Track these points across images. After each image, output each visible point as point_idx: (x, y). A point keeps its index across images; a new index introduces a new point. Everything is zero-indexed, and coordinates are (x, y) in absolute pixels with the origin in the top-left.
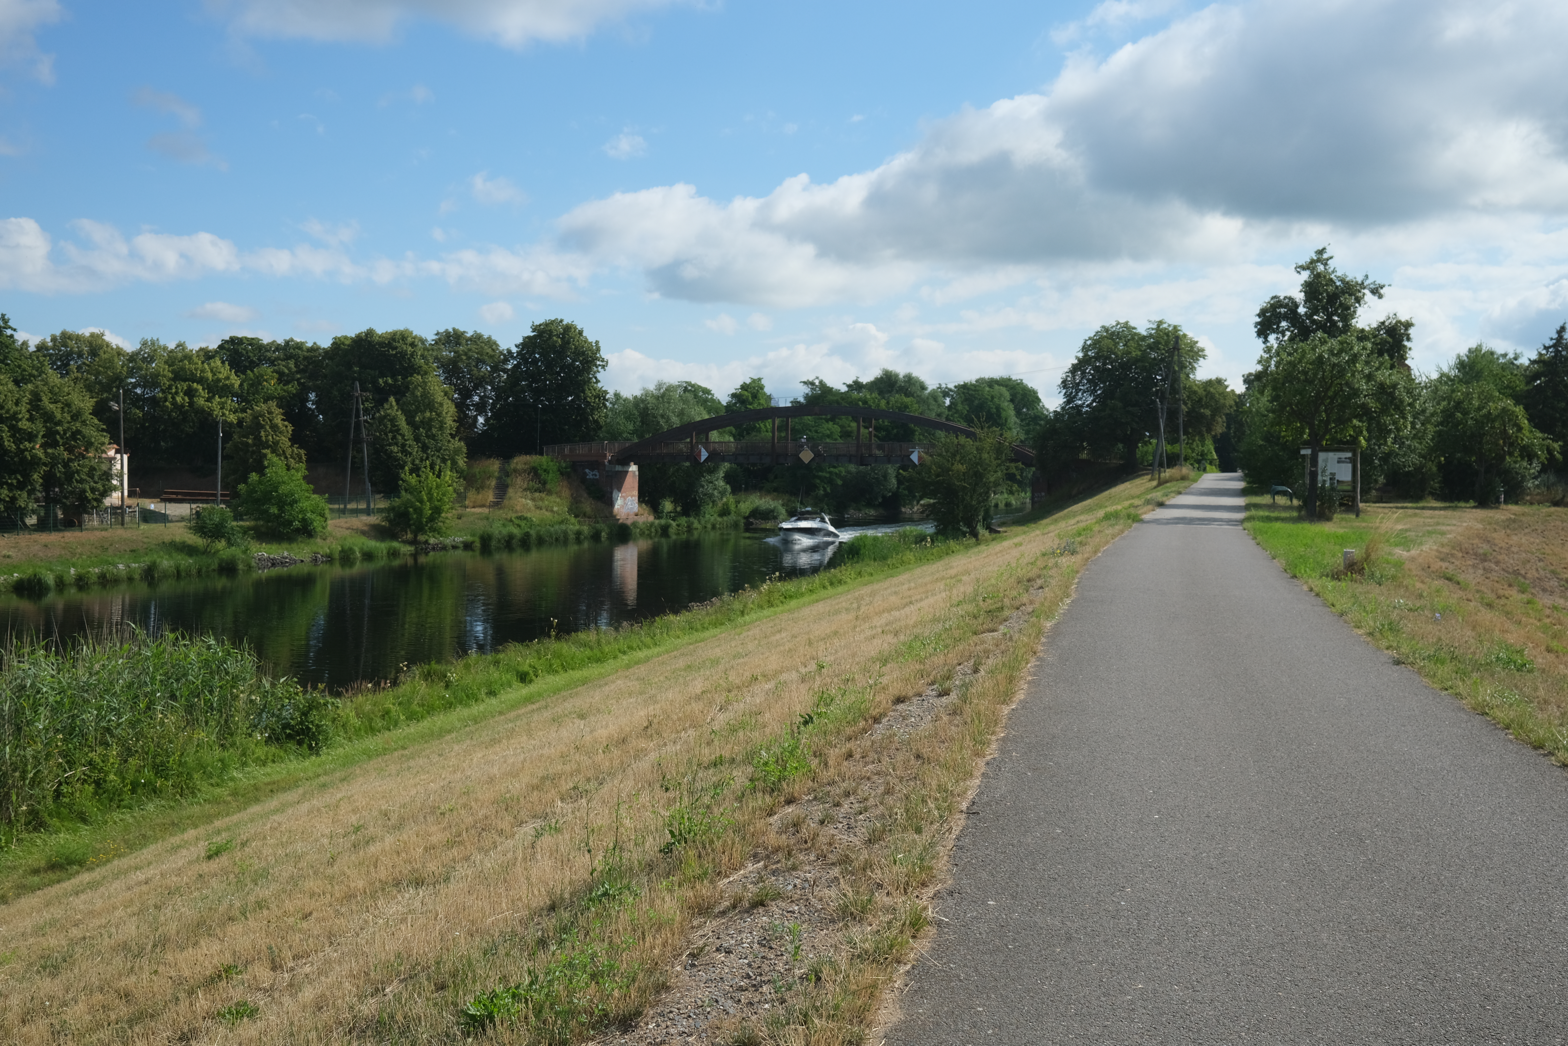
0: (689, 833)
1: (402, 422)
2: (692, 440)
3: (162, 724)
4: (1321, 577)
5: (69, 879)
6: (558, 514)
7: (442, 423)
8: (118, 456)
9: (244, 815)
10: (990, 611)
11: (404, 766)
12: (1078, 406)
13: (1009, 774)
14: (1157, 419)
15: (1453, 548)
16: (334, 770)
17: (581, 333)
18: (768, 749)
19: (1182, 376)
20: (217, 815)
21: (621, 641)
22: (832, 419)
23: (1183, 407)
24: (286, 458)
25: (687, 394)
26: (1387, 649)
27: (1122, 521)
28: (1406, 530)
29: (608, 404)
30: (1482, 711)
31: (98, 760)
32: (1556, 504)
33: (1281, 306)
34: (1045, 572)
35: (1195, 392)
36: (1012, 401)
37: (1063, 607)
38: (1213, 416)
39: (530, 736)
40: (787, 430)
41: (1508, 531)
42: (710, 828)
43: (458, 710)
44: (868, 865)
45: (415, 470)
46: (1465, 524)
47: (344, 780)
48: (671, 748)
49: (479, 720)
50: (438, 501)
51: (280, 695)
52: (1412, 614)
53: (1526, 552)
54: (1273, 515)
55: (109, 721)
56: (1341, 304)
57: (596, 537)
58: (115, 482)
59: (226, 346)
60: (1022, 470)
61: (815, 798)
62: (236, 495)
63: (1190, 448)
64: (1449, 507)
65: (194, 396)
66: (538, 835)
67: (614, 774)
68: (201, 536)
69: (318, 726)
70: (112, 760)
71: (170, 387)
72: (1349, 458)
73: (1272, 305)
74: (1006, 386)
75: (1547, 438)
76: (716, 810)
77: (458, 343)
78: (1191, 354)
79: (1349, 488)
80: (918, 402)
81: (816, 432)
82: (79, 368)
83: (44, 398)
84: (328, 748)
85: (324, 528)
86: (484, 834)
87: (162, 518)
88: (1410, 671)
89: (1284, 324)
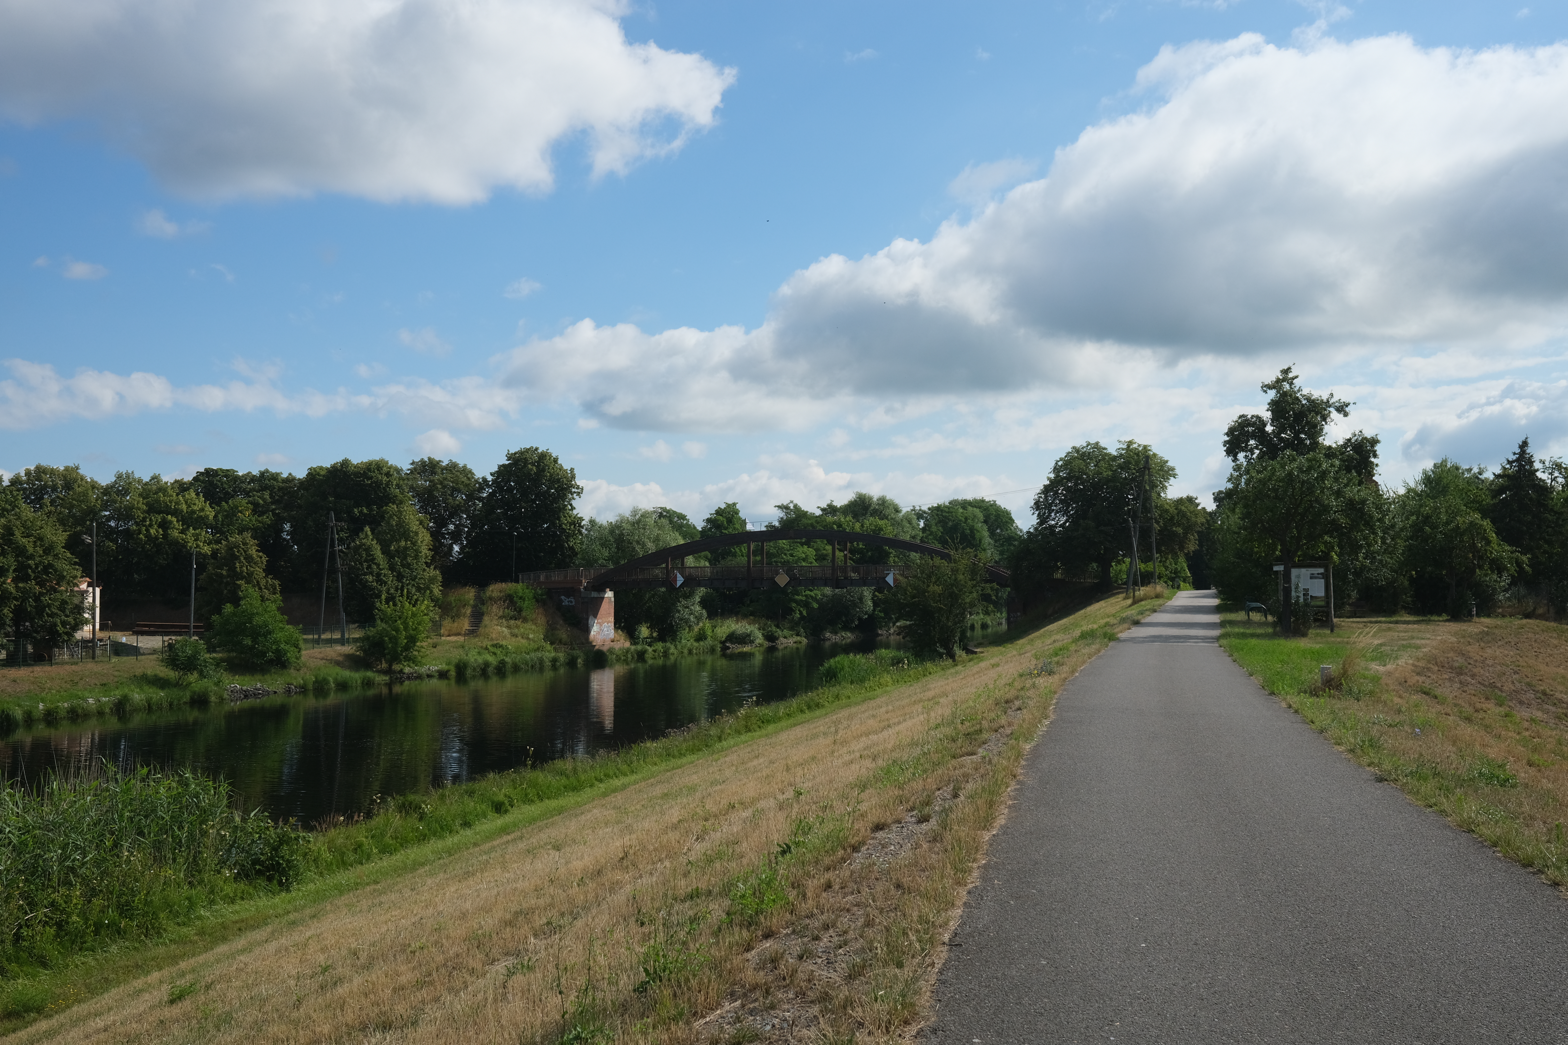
0: (664, 971)
1: (378, 552)
2: (667, 566)
3: (128, 861)
4: (1299, 694)
5: (26, 1027)
6: (534, 642)
7: (417, 552)
8: (91, 589)
9: (209, 956)
10: (968, 734)
11: (376, 901)
12: (1051, 526)
13: (992, 903)
14: (1130, 537)
15: (1429, 662)
16: (305, 906)
17: (556, 460)
18: (745, 882)
19: (1154, 495)
20: (183, 956)
21: (598, 770)
22: (807, 543)
23: (1155, 525)
24: (260, 588)
25: (663, 520)
26: (1369, 766)
27: (1098, 640)
28: (1381, 645)
29: (584, 531)
30: (1468, 828)
31: (61, 901)
32: (1527, 616)
33: (1249, 425)
34: (1022, 693)
35: (1167, 511)
36: (985, 522)
37: (1042, 729)
38: (1185, 534)
39: (504, 868)
40: (762, 554)
41: (1482, 644)
42: (685, 966)
43: (432, 842)
44: (848, 1003)
45: (391, 599)
46: (1439, 638)
47: (314, 916)
48: (646, 880)
49: (452, 852)
50: (414, 630)
51: (250, 830)
52: (1391, 729)
53: (1501, 664)
54: (1248, 631)
55: (74, 860)
56: (1308, 423)
57: (571, 663)
58: (86, 615)
59: (201, 478)
60: (997, 590)
61: (794, 932)
62: (209, 626)
63: (1164, 566)
64: (1423, 621)
65: (168, 528)
66: (510, 973)
67: (589, 909)
68: (173, 669)
69: (288, 861)
70: (75, 901)
71: (144, 520)
72: (1321, 574)
73: (1239, 424)
74: (980, 507)
75: (1516, 551)
76: (692, 946)
77: (433, 473)
78: (1161, 473)
79: (1323, 603)
80: (893, 525)
81: (792, 555)
82: (52, 502)
83: (16, 532)
84: (298, 884)
85: (297, 659)
86: (455, 973)
87: (135, 651)
88: (1393, 788)
89: (1252, 442)
